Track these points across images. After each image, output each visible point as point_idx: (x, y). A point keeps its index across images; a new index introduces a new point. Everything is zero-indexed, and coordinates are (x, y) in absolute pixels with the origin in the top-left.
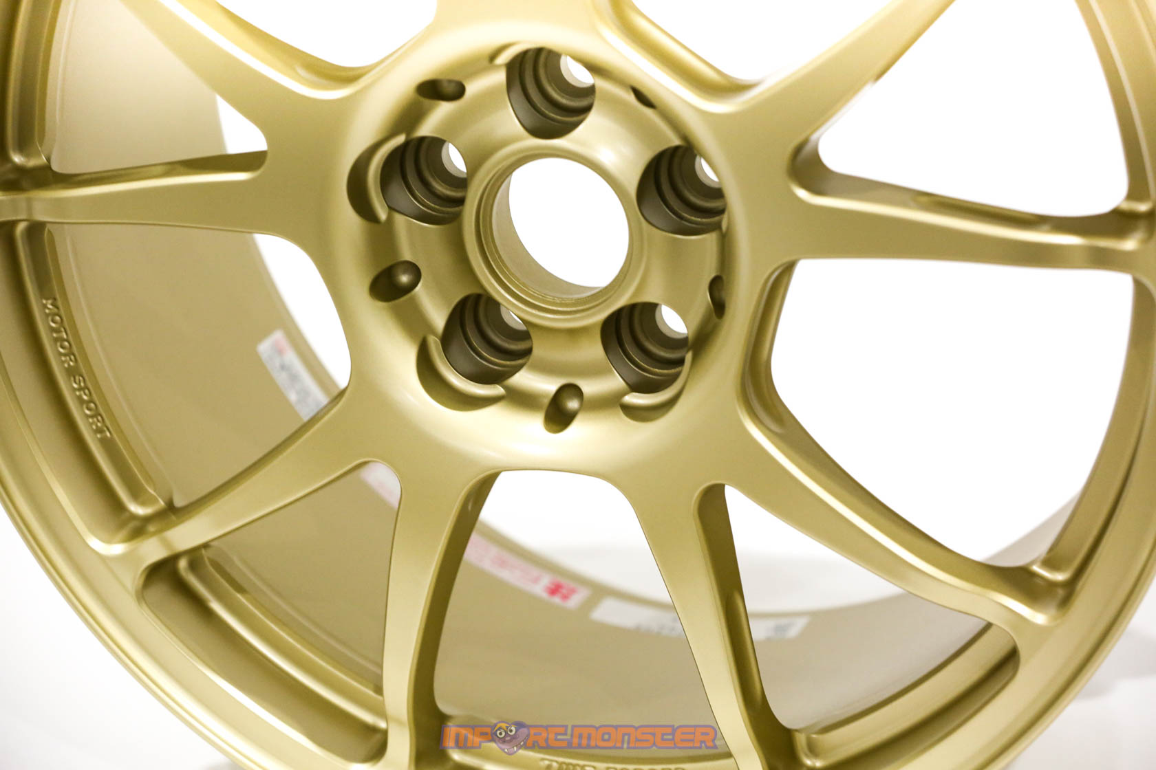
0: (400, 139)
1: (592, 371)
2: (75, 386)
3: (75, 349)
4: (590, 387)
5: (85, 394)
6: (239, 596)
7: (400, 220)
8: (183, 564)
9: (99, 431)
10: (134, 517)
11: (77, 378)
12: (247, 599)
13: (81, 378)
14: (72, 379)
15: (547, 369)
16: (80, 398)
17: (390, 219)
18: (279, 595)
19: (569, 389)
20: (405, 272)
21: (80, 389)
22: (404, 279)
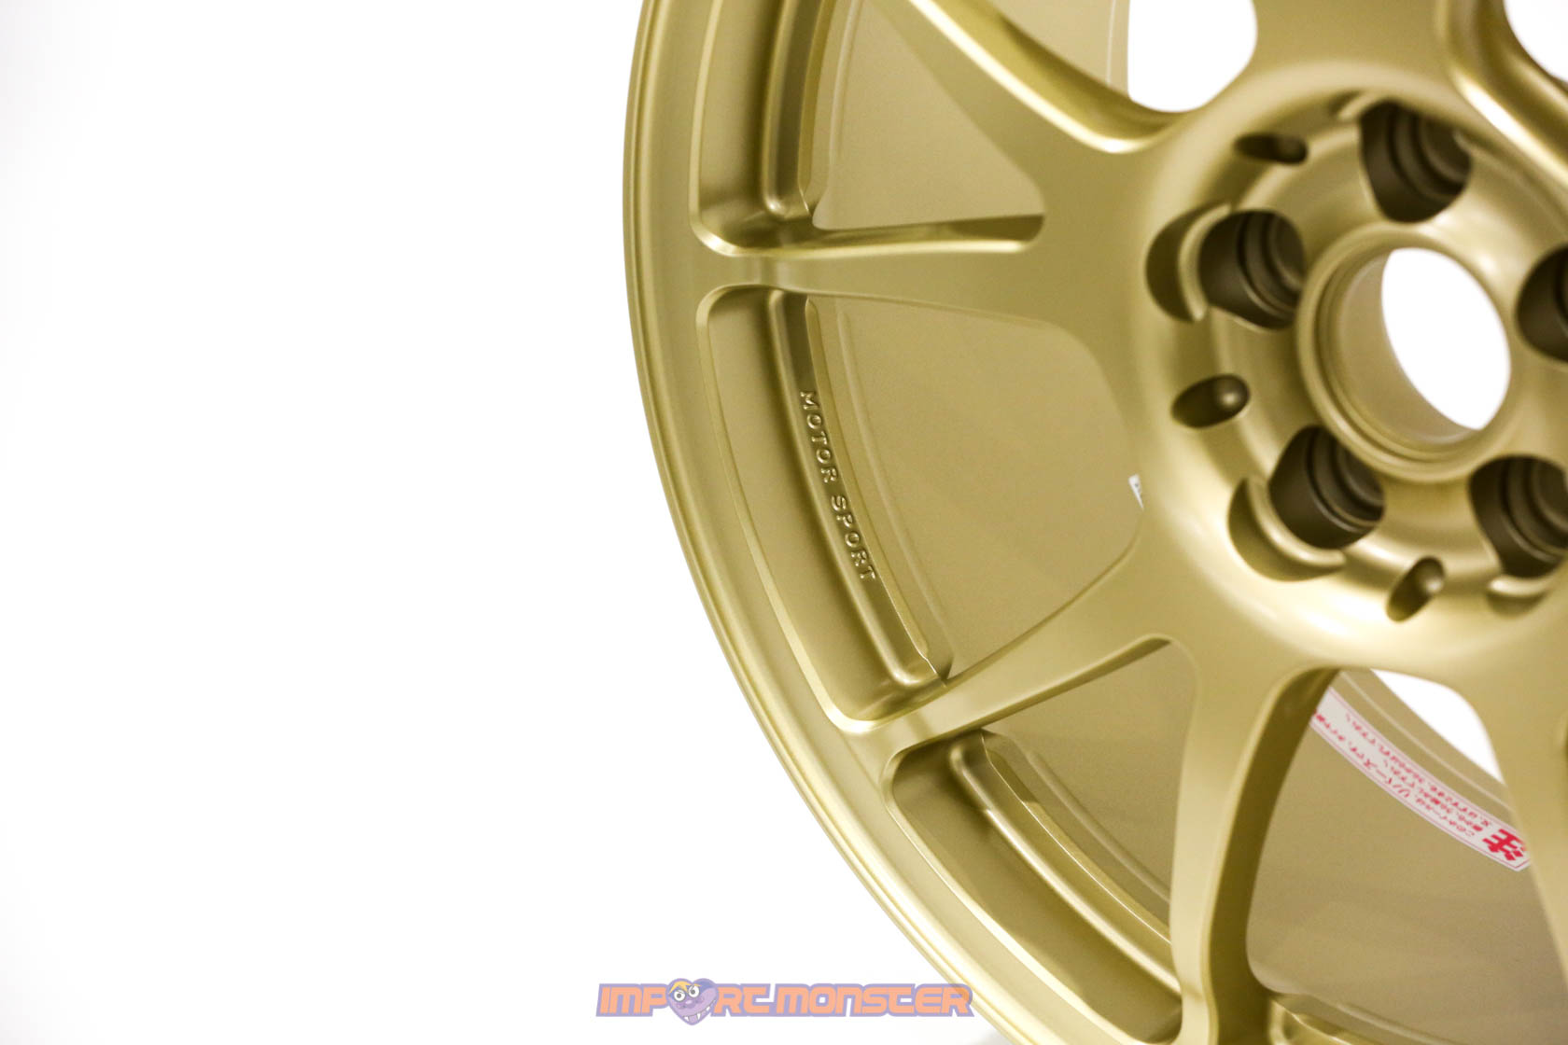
0: (1222, 212)
1: (1457, 543)
2: (836, 508)
3: (838, 461)
4: (1456, 565)
5: (847, 520)
6: (1023, 803)
7: (1221, 318)
8: (956, 755)
9: (865, 571)
10: (896, 686)
11: (839, 498)
12: (1034, 809)
13: (843, 499)
14: (833, 498)
15: (1403, 536)
16: (840, 524)
17: (1207, 318)
18: (1083, 809)
19: (1429, 566)
20: (1230, 390)
21: (842, 514)
22: (1230, 399)
